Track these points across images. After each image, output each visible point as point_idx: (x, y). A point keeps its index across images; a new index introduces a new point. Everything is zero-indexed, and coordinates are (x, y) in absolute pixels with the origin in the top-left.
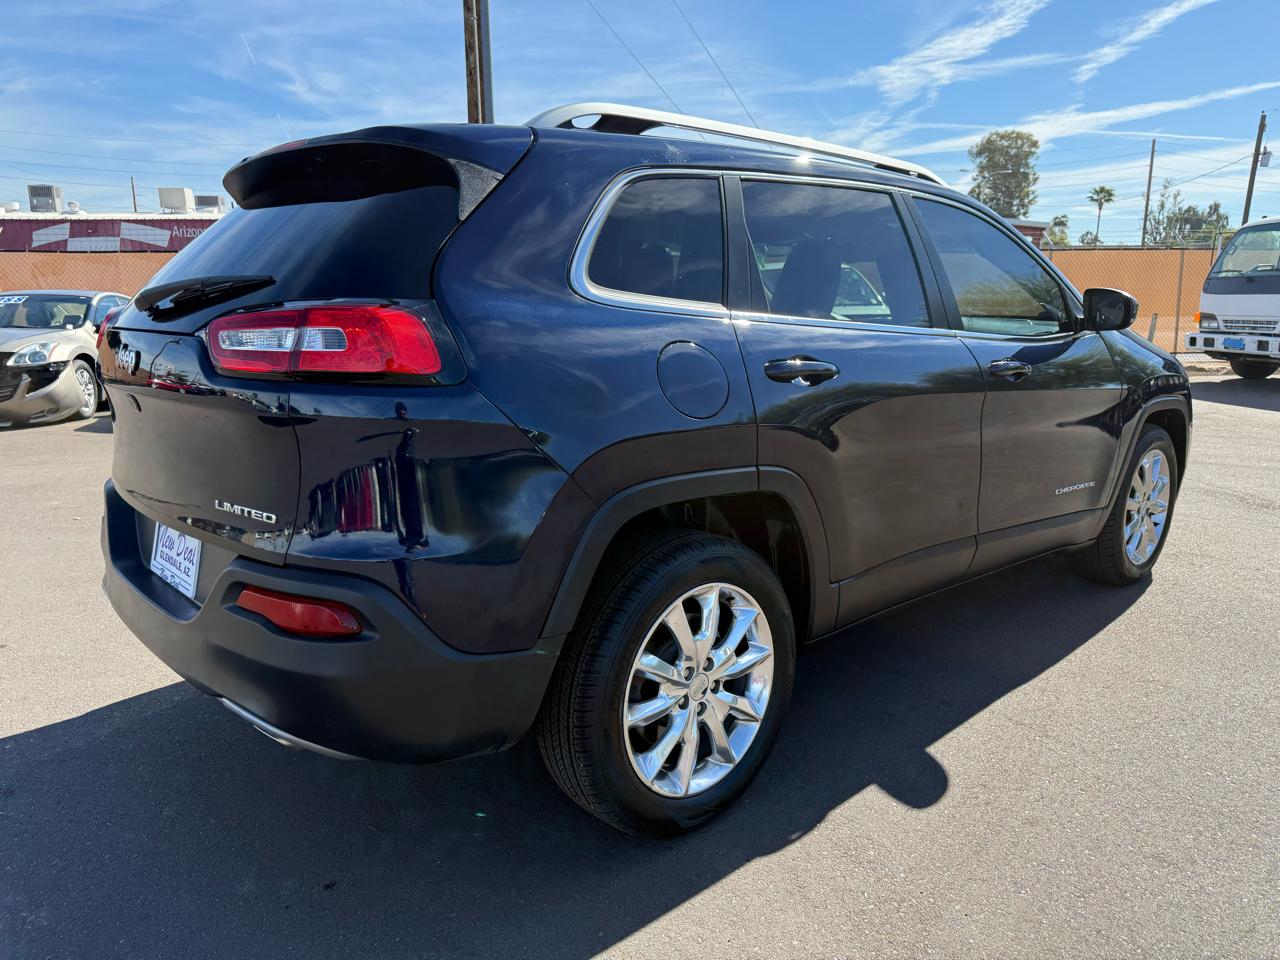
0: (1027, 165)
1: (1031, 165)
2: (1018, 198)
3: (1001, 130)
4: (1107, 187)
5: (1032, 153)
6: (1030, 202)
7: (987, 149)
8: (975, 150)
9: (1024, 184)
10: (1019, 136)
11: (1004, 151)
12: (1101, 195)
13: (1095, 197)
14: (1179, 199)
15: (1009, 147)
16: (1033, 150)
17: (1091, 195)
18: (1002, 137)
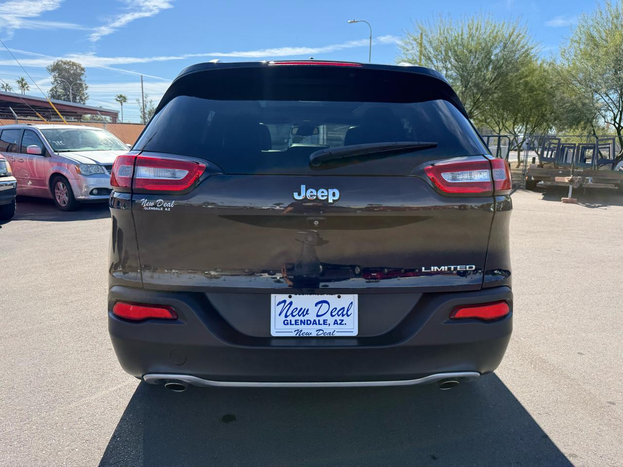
0: (81, 80)
1: (83, 80)
2: (79, 96)
3: (64, 60)
4: (123, 95)
5: (83, 74)
6: (85, 98)
7: (57, 68)
8: (50, 68)
9: (81, 89)
10: (74, 64)
11: (67, 71)
12: (121, 99)
13: (119, 99)
14: (152, 103)
15: (69, 69)
16: (83, 72)
17: (116, 98)
18: (65, 63)
